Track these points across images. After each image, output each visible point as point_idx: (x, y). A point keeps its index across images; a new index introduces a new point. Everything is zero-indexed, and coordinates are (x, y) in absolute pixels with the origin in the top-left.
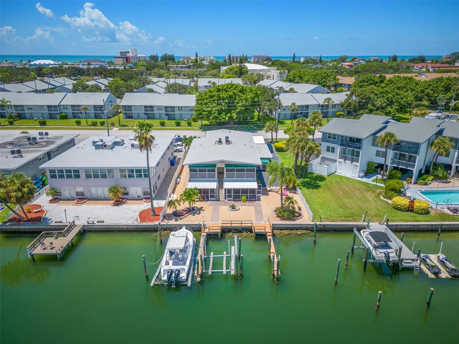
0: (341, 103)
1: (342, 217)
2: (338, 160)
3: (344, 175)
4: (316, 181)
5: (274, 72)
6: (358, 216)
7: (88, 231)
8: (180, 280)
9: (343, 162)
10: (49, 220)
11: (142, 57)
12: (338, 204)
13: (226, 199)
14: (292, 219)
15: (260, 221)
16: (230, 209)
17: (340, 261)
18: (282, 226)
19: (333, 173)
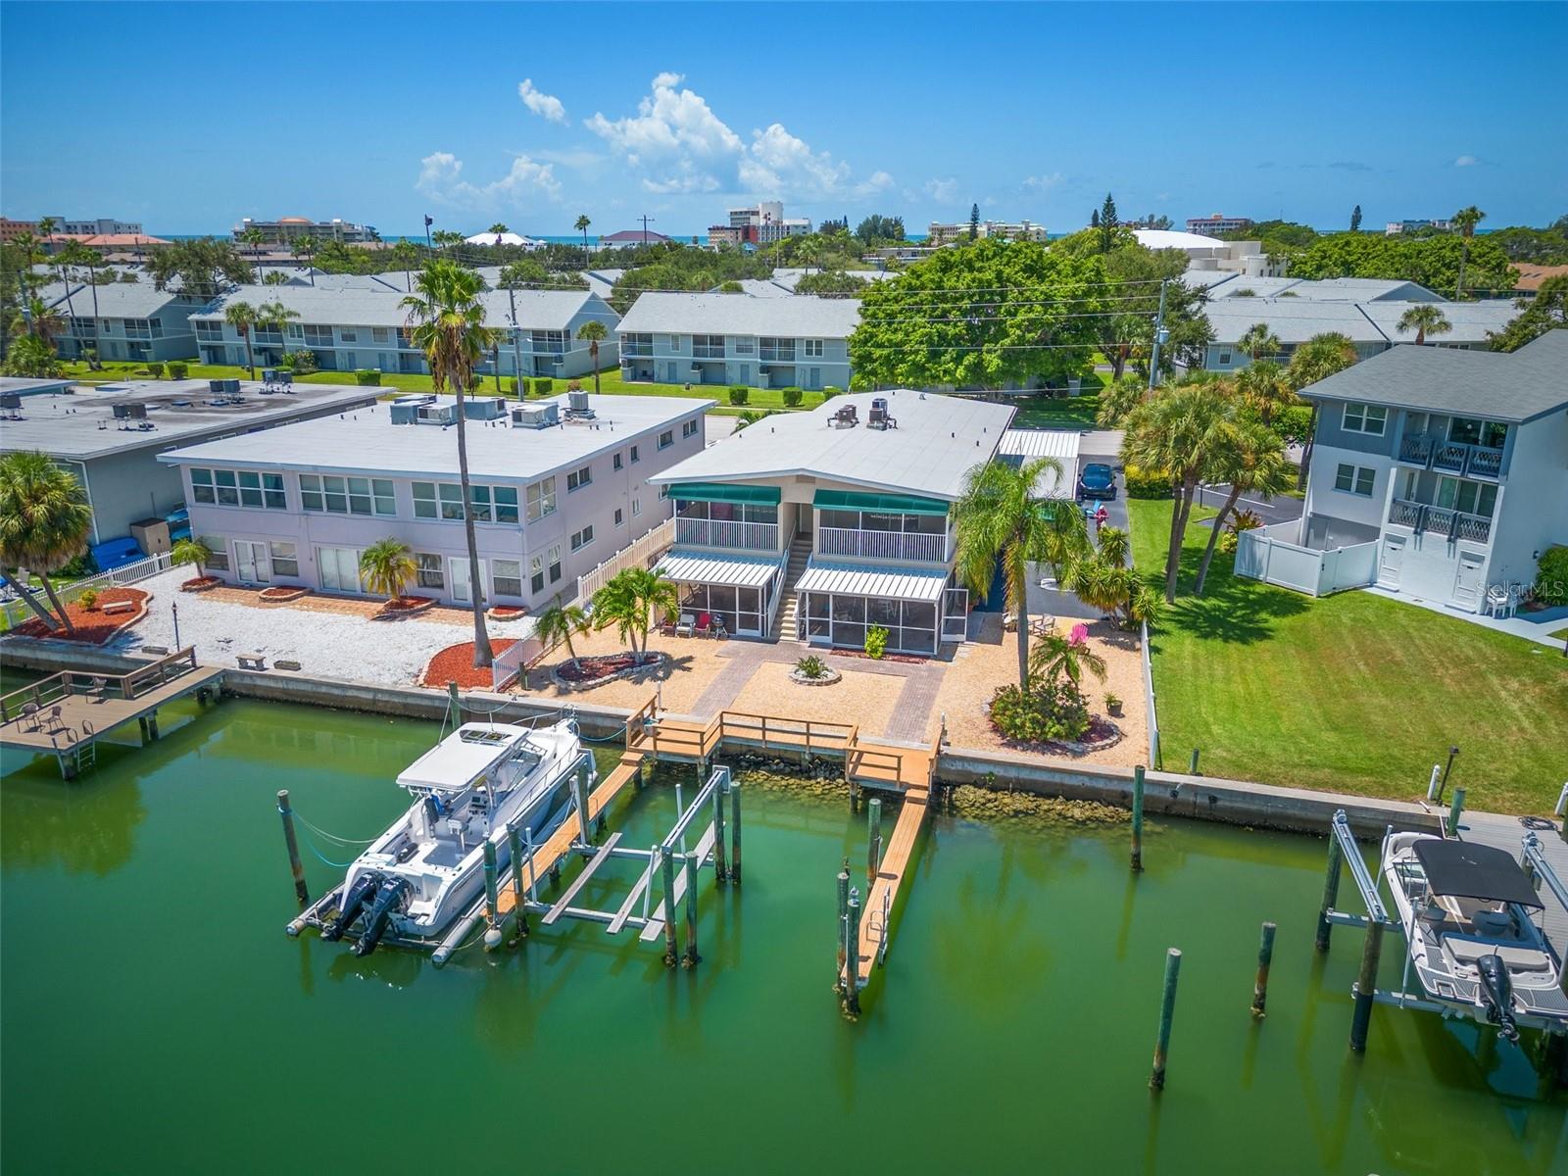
0: (1489, 337)
1: (1324, 766)
2: (1386, 528)
3: (1409, 600)
4: (1256, 612)
5: (1246, 258)
6: (1414, 772)
7: (243, 696)
8: (408, 926)
9: (1411, 538)
10: (134, 641)
11: (797, 227)
12: (1325, 713)
13: (802, 636)
14: (1056, 745)
15: (905, 738)
16: (800, 678)
17: (1176, 960)
18: (999, 772)
19: (1355, 589)
